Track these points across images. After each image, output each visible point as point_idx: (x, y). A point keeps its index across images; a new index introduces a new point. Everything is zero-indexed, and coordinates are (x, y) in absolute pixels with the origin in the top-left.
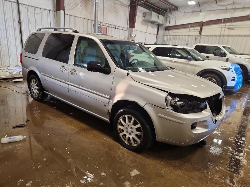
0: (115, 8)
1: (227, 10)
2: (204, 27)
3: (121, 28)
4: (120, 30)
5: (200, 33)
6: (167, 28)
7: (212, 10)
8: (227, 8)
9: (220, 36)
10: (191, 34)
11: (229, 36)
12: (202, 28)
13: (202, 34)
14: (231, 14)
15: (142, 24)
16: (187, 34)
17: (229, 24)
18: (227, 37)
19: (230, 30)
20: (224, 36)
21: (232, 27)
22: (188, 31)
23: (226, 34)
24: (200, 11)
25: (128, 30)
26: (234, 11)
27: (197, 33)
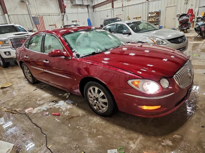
0: (45, 2)
2: (114, 2)
3: (54, 15)
4: (54, 16)
5: (113, 7)
6: (94, 7)
10: (108, 8)
11: (128, 6)
12: (113, 3)
13: (114, 7)
15: (72, 8)
16: (106, 9)
18: (127, 7)
19: (128, 2)
22: (106, 7)
23: (126, 5)
25: (61, 14)
27: (111, 7)
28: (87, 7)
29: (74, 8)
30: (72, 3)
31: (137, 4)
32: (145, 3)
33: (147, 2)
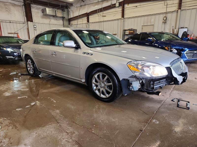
0: (6, 8)
1: (99, 2)
5: (88, 21)
6: (70, 20)
7: (91, 4)
8: (99, 1)
9: (99, 22)
11: (103, 21)
12: (88, 17)
13: (90, 22)
14: (101, 5)
16: (81, 23)
17: (101, 13)
18: (103, 23)
19: (104, 17)
20: (101, 22)
21: (104, 15)
24: (85, 5)
25: (26, 23)
26: (103, 3)
27: (86, 22)
28: (62, 19)
29: (45, 18)
30: (43, 12)
31: (112, 20)
32: (120, 20)
33: (122, 18)
